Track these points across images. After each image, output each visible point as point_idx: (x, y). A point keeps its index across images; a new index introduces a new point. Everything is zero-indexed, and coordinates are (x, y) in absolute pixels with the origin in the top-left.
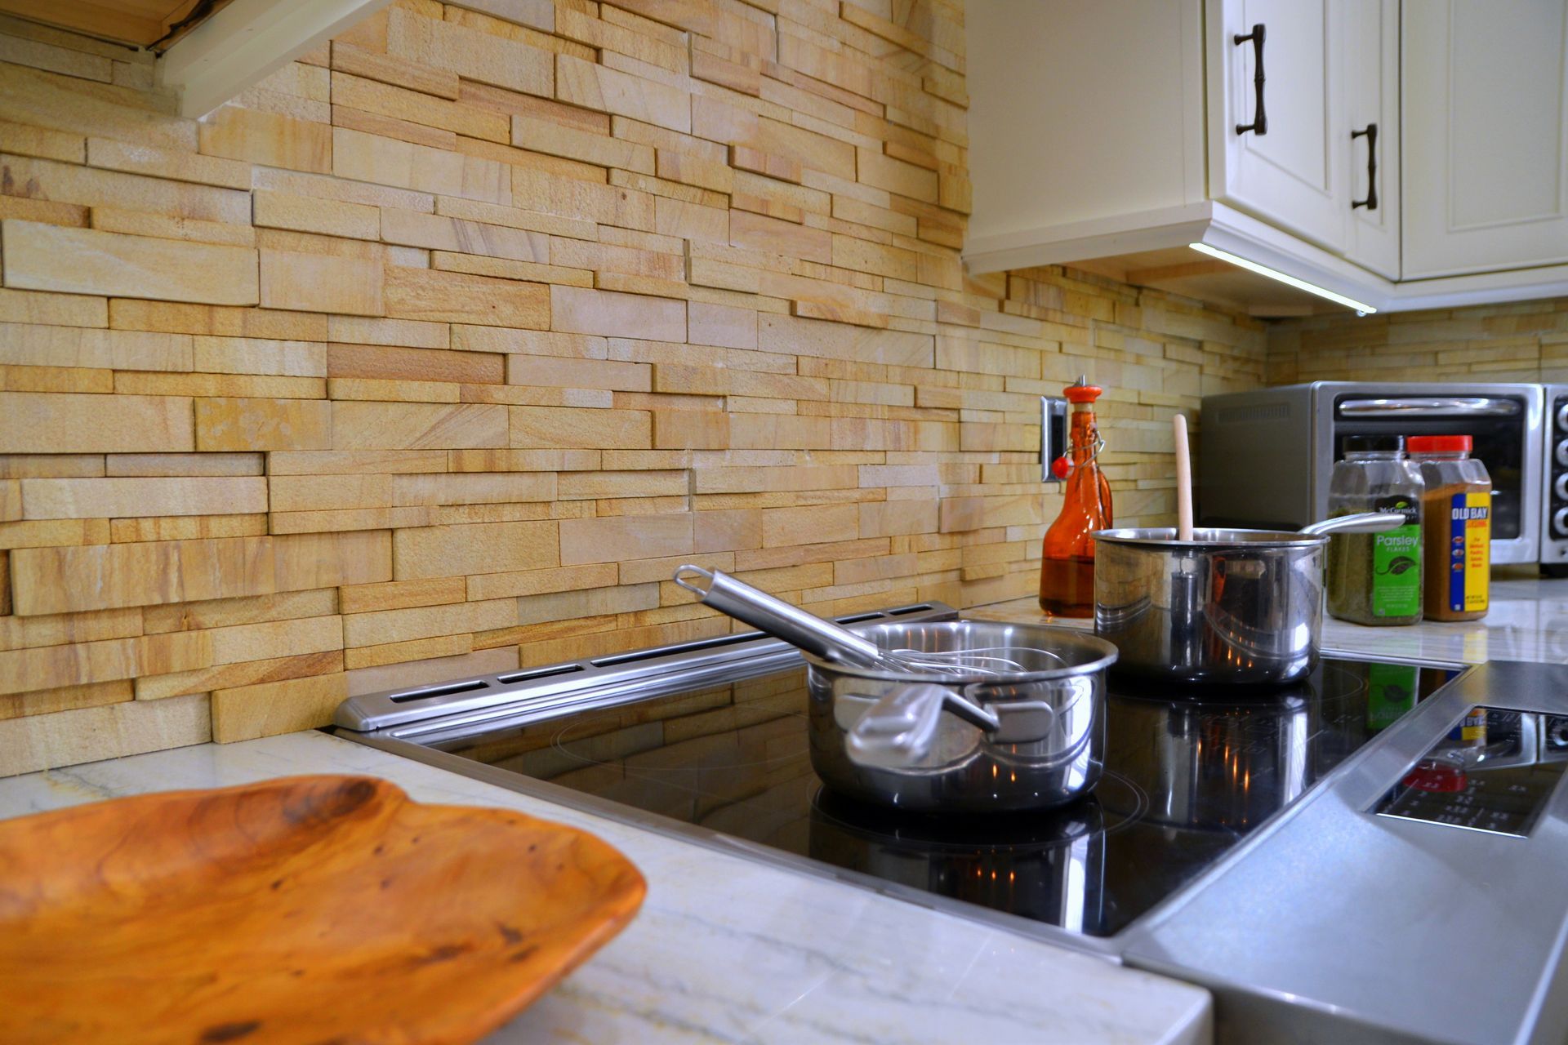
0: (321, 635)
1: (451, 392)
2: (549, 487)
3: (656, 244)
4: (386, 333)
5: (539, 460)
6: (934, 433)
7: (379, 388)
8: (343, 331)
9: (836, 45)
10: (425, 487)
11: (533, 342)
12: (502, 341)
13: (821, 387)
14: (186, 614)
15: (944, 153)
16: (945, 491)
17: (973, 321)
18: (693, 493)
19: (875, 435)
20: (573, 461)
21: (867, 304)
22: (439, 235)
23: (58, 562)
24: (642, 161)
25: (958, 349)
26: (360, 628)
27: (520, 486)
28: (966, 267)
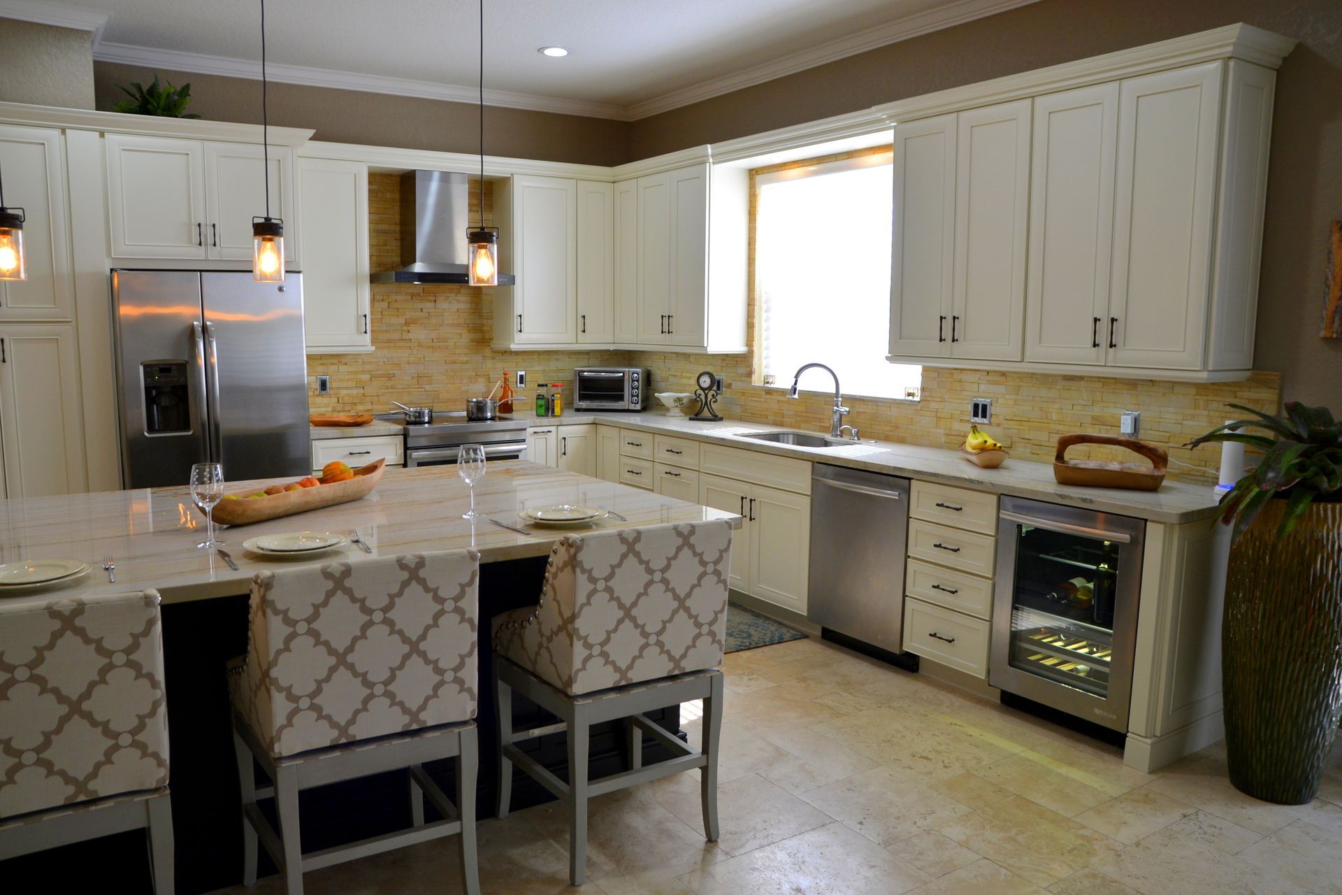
0: (369, 407)
1: (387, 379)
2: (401, 390)
3: (419, 356)
4: (378, 372)
5: (399, 387)
6: (481, 380)
7: (377, 379)
8: (373, 373)
9: (456, 317)
10: (383, 391)
11: (399, 372)
12: (394, 372)
13: (452, 374)
14: (355, 404)
15: (485, 329)
16: (485, 390)
17: (493, 358)
18: (425, 391)
19: (465, 381)
20: (404, 387)
21: (465, 359)
22: (385, 360)
23: (343, 398)
24: (416, 344)
25: (489, 364)
26: (375, 407)
27: (396, 390)
28: (491, 349)
